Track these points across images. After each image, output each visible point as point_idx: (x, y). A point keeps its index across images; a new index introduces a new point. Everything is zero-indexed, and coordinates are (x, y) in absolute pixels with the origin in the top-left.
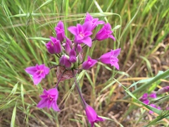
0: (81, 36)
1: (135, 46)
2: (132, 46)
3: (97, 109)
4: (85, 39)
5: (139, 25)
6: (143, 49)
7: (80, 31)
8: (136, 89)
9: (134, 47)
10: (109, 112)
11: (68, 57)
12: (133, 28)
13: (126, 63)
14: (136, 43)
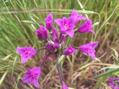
0: (66, 28)
1: (108, 39)
2: (105, 39)
3: (72, 82)
4: (68, 30)
5: (113, 24)
6: (113, 42)
7: (65, 23)
8: (105, 73)
9: (106, 40)
10: (81, 85)
11: (53, 43)
12: (108, 25)
13: (99, 51)
14: (108, 37)
